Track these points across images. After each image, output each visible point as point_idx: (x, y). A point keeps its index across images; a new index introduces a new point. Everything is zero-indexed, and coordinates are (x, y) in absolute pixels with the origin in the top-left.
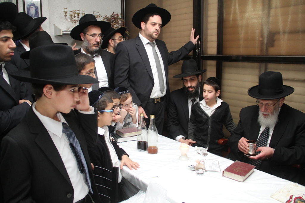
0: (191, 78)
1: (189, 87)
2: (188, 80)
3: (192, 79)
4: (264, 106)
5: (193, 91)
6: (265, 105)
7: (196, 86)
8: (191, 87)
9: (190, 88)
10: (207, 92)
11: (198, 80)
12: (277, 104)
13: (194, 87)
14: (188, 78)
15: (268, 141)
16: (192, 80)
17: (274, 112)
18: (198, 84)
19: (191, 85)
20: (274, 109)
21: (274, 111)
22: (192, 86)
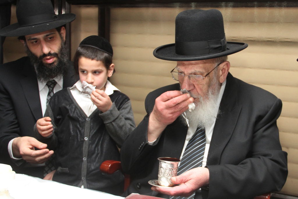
0: (47, 36)
1: (45, 55)
2: (42, 39)
3: (50, 36)
4: (186, 78)
5: (56, 64)
6: (189, 77)
7: (59, 52)
8: (50, 54)
9: (48, 57)
10: (90, 74)
11: (62, 38)
12: (212, 74)
13: (55, 55)
14: (41, 37)
15: (203, 154)
16: (49, 40)
17: (210, 93)
18: (62, 47)
19: (50, 50)
20: (209, 85)
21: (208, 92)
22: (52, 52)
